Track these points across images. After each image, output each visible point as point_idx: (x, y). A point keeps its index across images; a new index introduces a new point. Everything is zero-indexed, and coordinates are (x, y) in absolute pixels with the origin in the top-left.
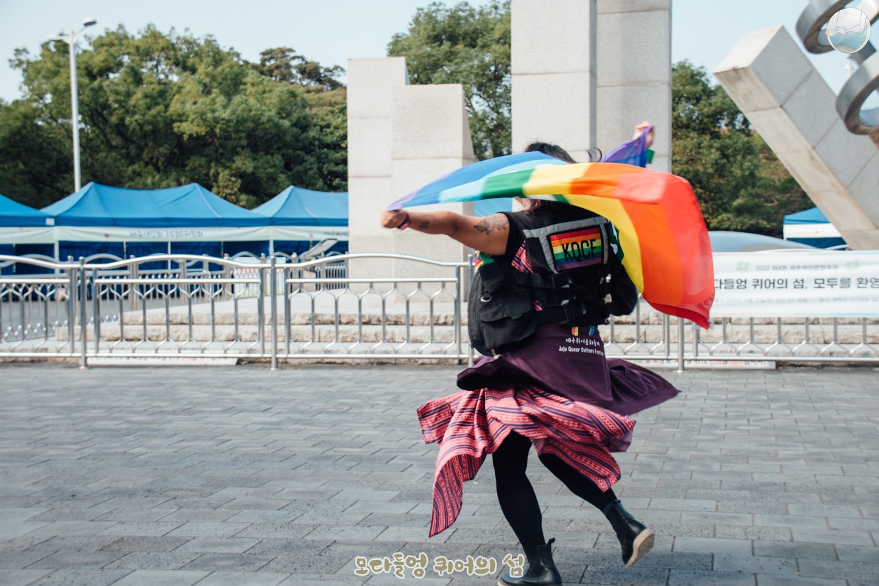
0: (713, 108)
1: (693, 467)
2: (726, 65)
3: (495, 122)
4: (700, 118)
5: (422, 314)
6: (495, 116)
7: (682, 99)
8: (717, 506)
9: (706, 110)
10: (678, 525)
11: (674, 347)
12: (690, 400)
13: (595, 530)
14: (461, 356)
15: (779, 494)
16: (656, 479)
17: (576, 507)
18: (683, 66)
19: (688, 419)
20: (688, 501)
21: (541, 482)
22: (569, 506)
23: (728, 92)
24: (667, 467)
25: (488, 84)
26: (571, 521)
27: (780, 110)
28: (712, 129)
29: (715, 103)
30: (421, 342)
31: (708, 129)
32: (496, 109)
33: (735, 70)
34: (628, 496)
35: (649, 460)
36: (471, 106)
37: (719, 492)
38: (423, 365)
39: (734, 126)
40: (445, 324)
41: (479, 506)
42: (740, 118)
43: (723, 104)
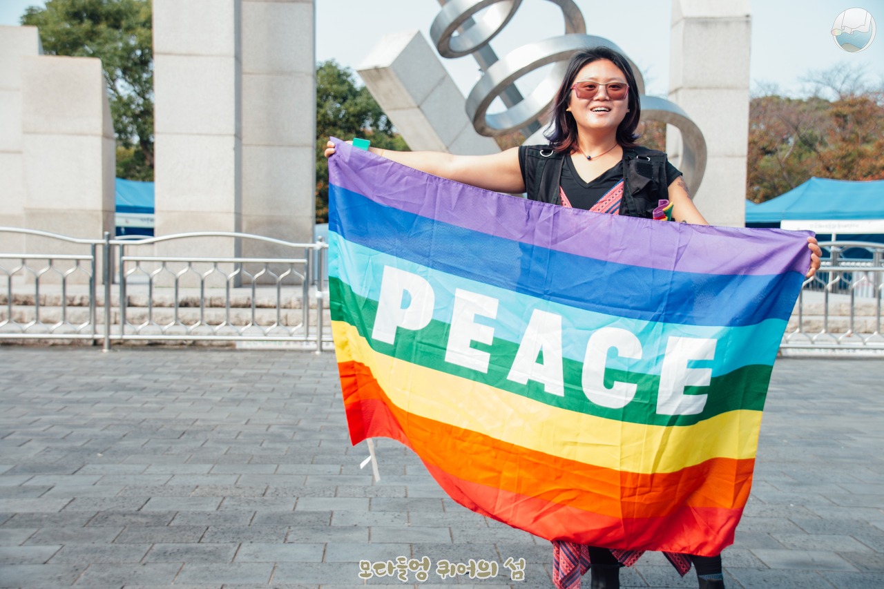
0: (358, 108)
1: (323, 436)
2: (368, 64)
3: (142, 108)
4: (347, 116)
5: (55, 295)
6: (141, 101)
7: (330, 97)
8: (341, 469)
9: (351, 109)
10: (302, 487)
11: (312, 330)
12: (325, 377)
13: (220, 494)
14: (96, 336)
15: (399, 457)
16: (285, 447)
17: (203, 475)
18: (329, 65)
19: (322, 394)
20: (313, 466)
21: (169, 453)
22: (196, 474)
23: (373, 94)
24: (297, 437)
25: (134, 68)
26: (197, 487)
27: (417, 111)
28: (357, 128)
29: (361, 103)
30: (53, 323)
31: (354, 128)
32: (142, 94)
33: (377, 69)
34: (257, 463)
35: (281, 430)
36: (115, 90)
37: (344, 458)
38: (55, 346)
39: (377, 127)
40: (80, 305)
41: (101, 476)
42: (383, 119)
43: (368, 104)
